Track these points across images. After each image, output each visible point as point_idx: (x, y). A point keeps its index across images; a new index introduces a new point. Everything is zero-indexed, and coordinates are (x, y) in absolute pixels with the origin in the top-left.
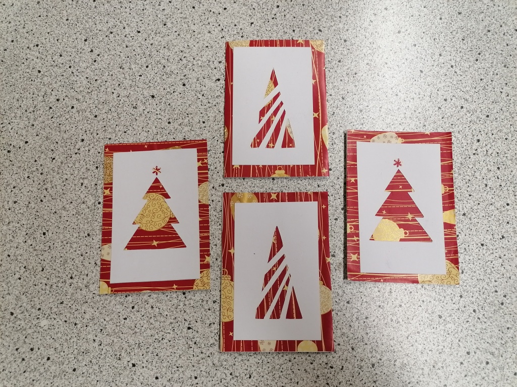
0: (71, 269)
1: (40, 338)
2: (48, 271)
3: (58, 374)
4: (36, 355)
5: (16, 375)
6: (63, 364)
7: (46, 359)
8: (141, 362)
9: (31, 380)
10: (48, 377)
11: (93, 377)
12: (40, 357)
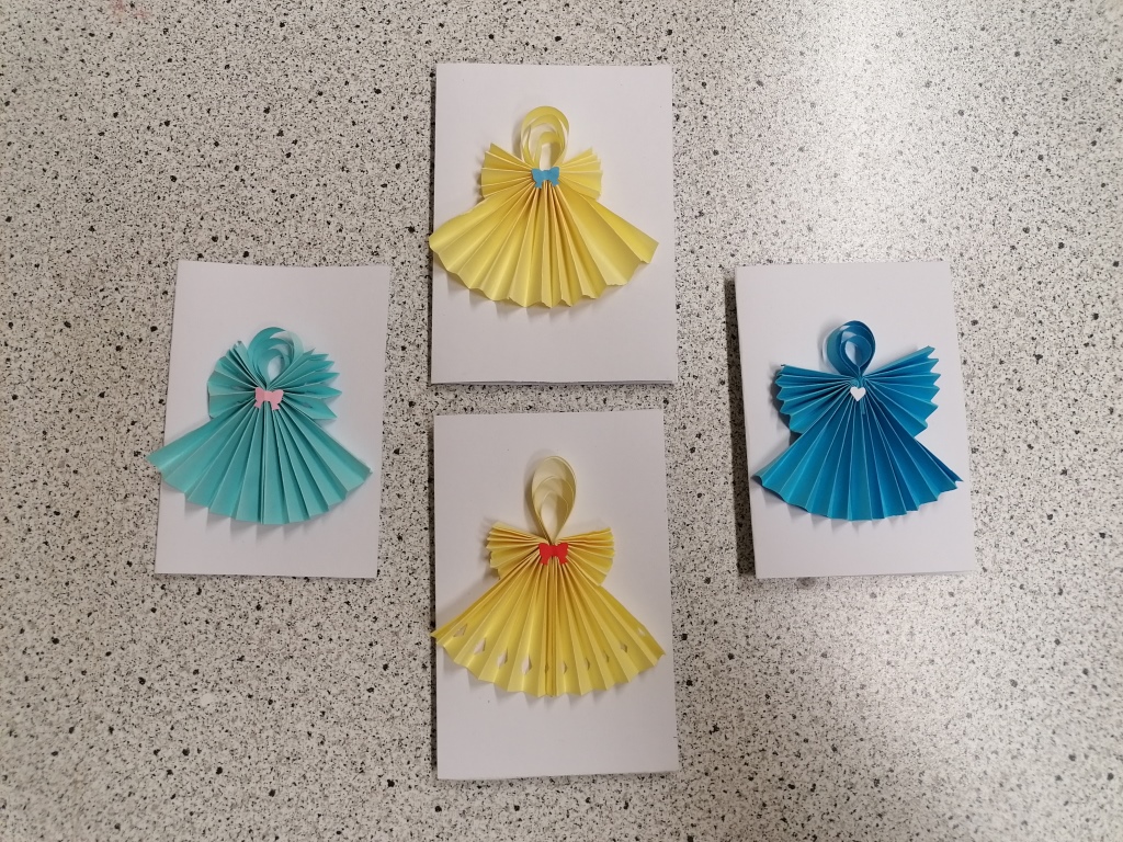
0: (256, 590)
1: (200, 729)
2: (209, 594)
3: (239, 802)
4: (194, 763)
5: (157, 802)
6: (249, 781)
7: (215, 771)
8: (406, 778)
9: (187, 812)
10: (220, 807)
11: (309, 807)
12: (202, 768)
